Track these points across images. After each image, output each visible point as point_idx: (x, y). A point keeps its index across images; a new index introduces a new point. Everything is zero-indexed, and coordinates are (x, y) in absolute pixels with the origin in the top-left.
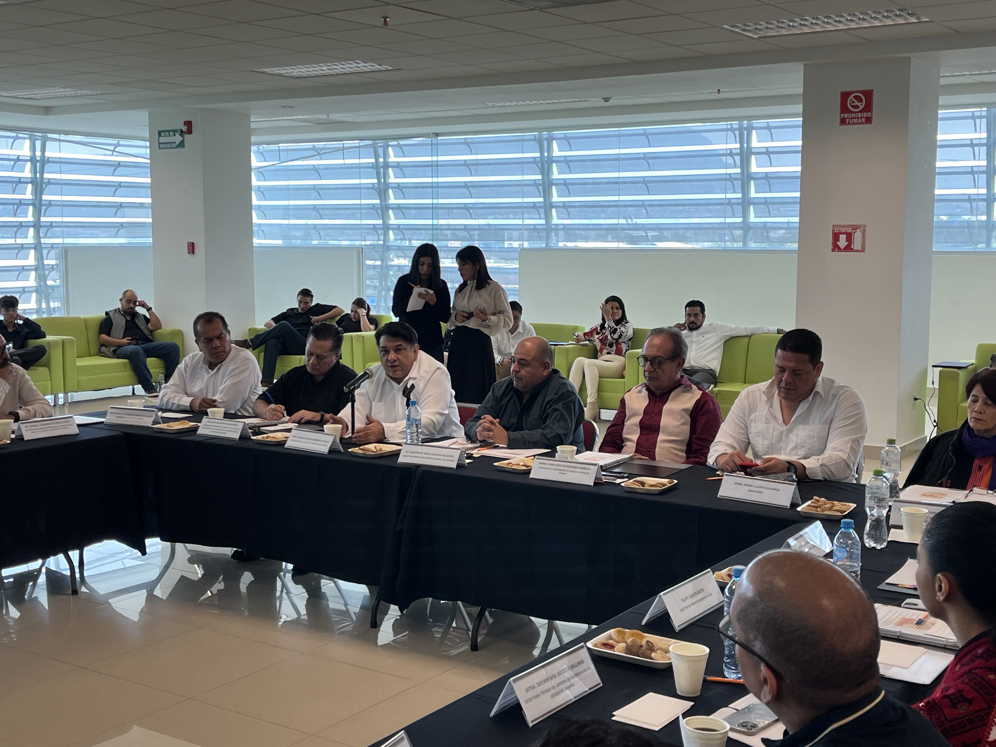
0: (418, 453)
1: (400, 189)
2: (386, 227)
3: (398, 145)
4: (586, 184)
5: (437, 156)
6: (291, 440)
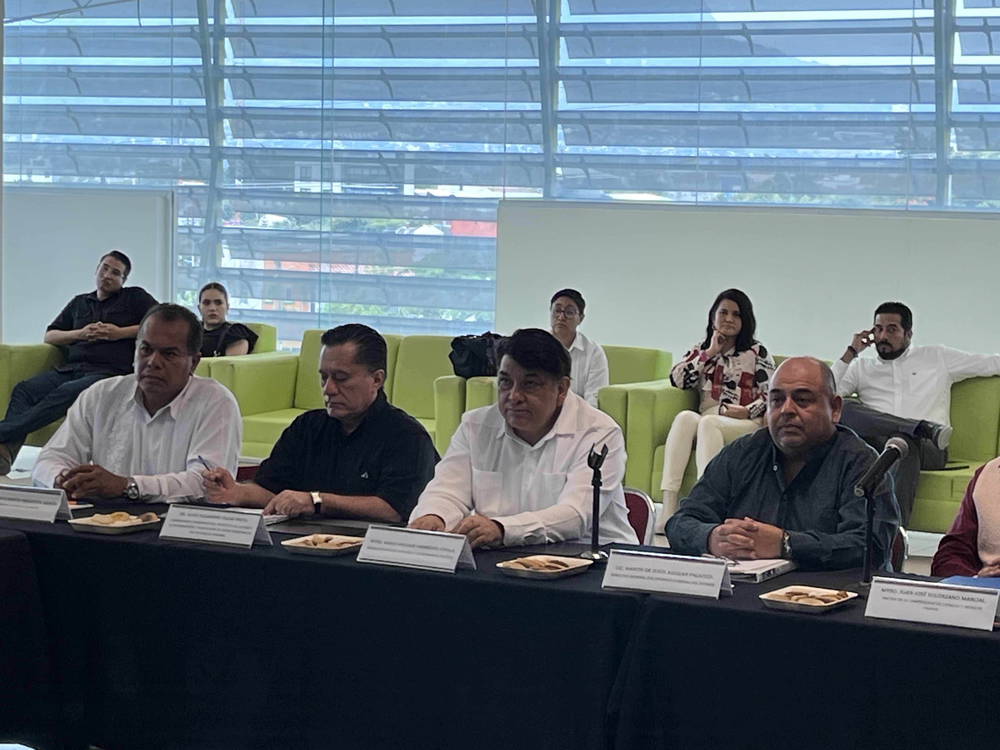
0: (642, 570)
1: (246, 78)
2: (218, 153)
5: (333, 16)
6: (369, 548)
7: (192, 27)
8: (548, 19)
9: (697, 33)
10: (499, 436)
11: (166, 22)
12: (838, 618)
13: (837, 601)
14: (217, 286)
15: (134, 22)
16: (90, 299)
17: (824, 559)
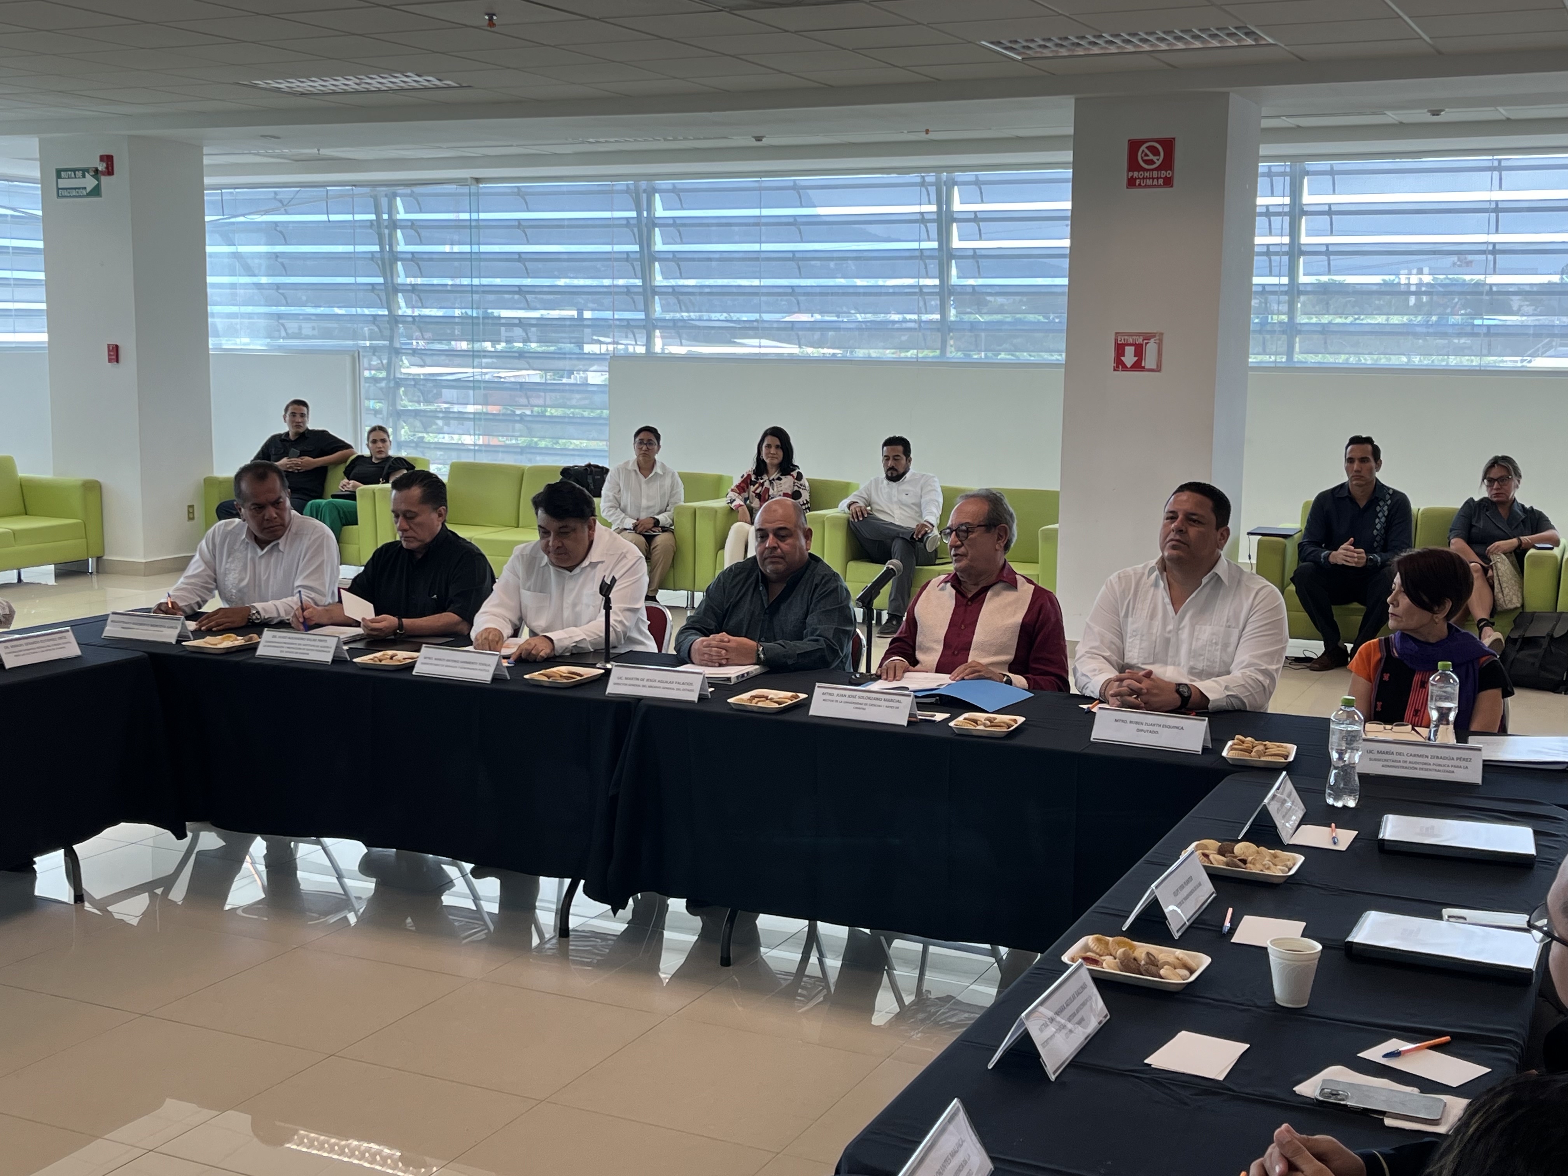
0: (637, 679)
1: (416, 262)
2: (395, 320)
3: (412, 195)
4: (710, 260)
5: (478, 212)
6: (423, 663)
7: (371, 221)
8: (645, 214)
9: (757, 224)
10: (543, 564)
11: (349, 217)
12: (787, 717)
13: (790, 702)
14: (381, 429)
15: (324, 218)
16: (284, 440)
17: (790, 662)
